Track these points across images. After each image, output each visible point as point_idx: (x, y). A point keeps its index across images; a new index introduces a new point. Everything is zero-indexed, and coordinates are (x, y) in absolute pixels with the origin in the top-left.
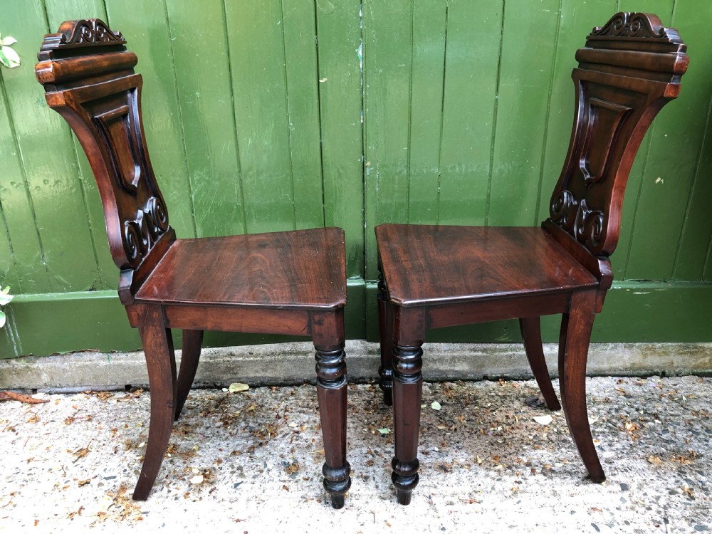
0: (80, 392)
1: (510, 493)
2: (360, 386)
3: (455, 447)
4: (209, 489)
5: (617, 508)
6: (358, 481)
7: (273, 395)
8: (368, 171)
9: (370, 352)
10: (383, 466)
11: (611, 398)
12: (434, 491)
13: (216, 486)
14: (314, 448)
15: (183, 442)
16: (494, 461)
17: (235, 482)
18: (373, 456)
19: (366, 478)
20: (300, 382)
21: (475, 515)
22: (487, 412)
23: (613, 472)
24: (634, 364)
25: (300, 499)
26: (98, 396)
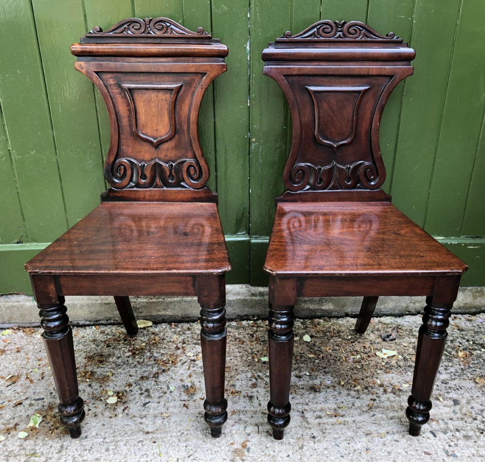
0: (8, 328)
1: (367, 408)
2: (244, 323)
3: (322, 372)
4: (123, 408)
5: (450, 419)
6: (245, 399)
7: (173, 330)
8: (253, 146)
9: (253, 295)
10: (265, 388)
12: (306, 407)
13: (128, 405)
15: (99, 370)
16: (354, 383)
17: (144, 402)
18: (256, 379)
19: (251, 398)
20: (195, 319)
21: (339, 426)
22: (348, 343)
23: (448, 391)
24: (466, 304)
25: (198, 415)
26: (24, 331)
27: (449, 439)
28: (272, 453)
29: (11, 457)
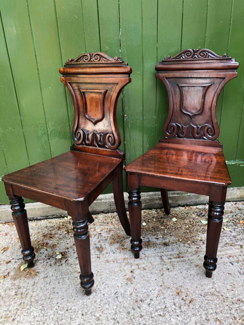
1: (195, 252)
3: (169, 235)
4: (65, 260)
5: (240, 255)
8: (125, 119)
11: (233, 211)
12: (163, 254)
13: (68, 259)
14: (108, 240)
15: (50, 241)
16: (186, 240)
17: (76, 257)
20: (99, 212)
21: (181, 263)
22: (181, 220)
23: (236, 241)
24: (241, 196)
25: (106, 262)
26: (8, 224)
27: (240, 266)
28: (147, 279)
29: (7, 290)
